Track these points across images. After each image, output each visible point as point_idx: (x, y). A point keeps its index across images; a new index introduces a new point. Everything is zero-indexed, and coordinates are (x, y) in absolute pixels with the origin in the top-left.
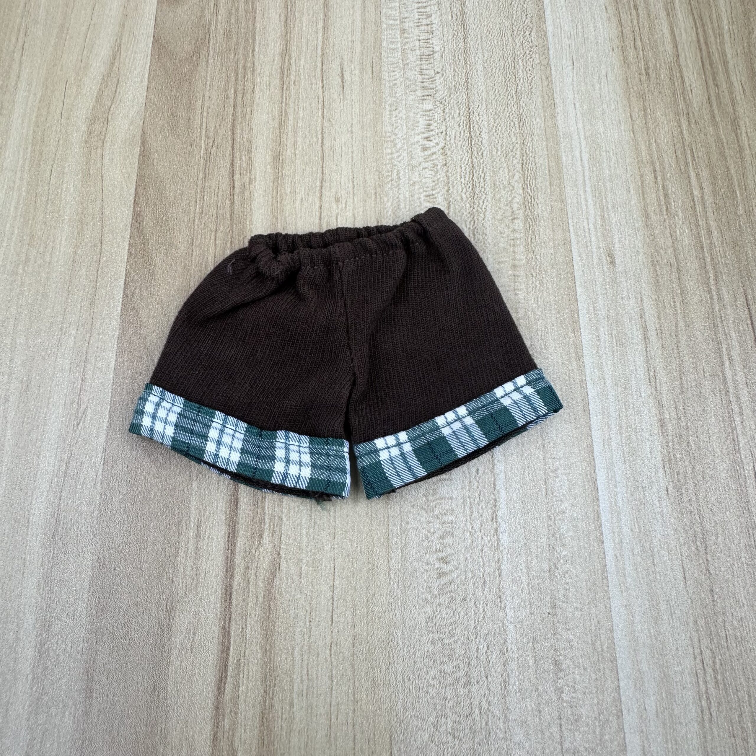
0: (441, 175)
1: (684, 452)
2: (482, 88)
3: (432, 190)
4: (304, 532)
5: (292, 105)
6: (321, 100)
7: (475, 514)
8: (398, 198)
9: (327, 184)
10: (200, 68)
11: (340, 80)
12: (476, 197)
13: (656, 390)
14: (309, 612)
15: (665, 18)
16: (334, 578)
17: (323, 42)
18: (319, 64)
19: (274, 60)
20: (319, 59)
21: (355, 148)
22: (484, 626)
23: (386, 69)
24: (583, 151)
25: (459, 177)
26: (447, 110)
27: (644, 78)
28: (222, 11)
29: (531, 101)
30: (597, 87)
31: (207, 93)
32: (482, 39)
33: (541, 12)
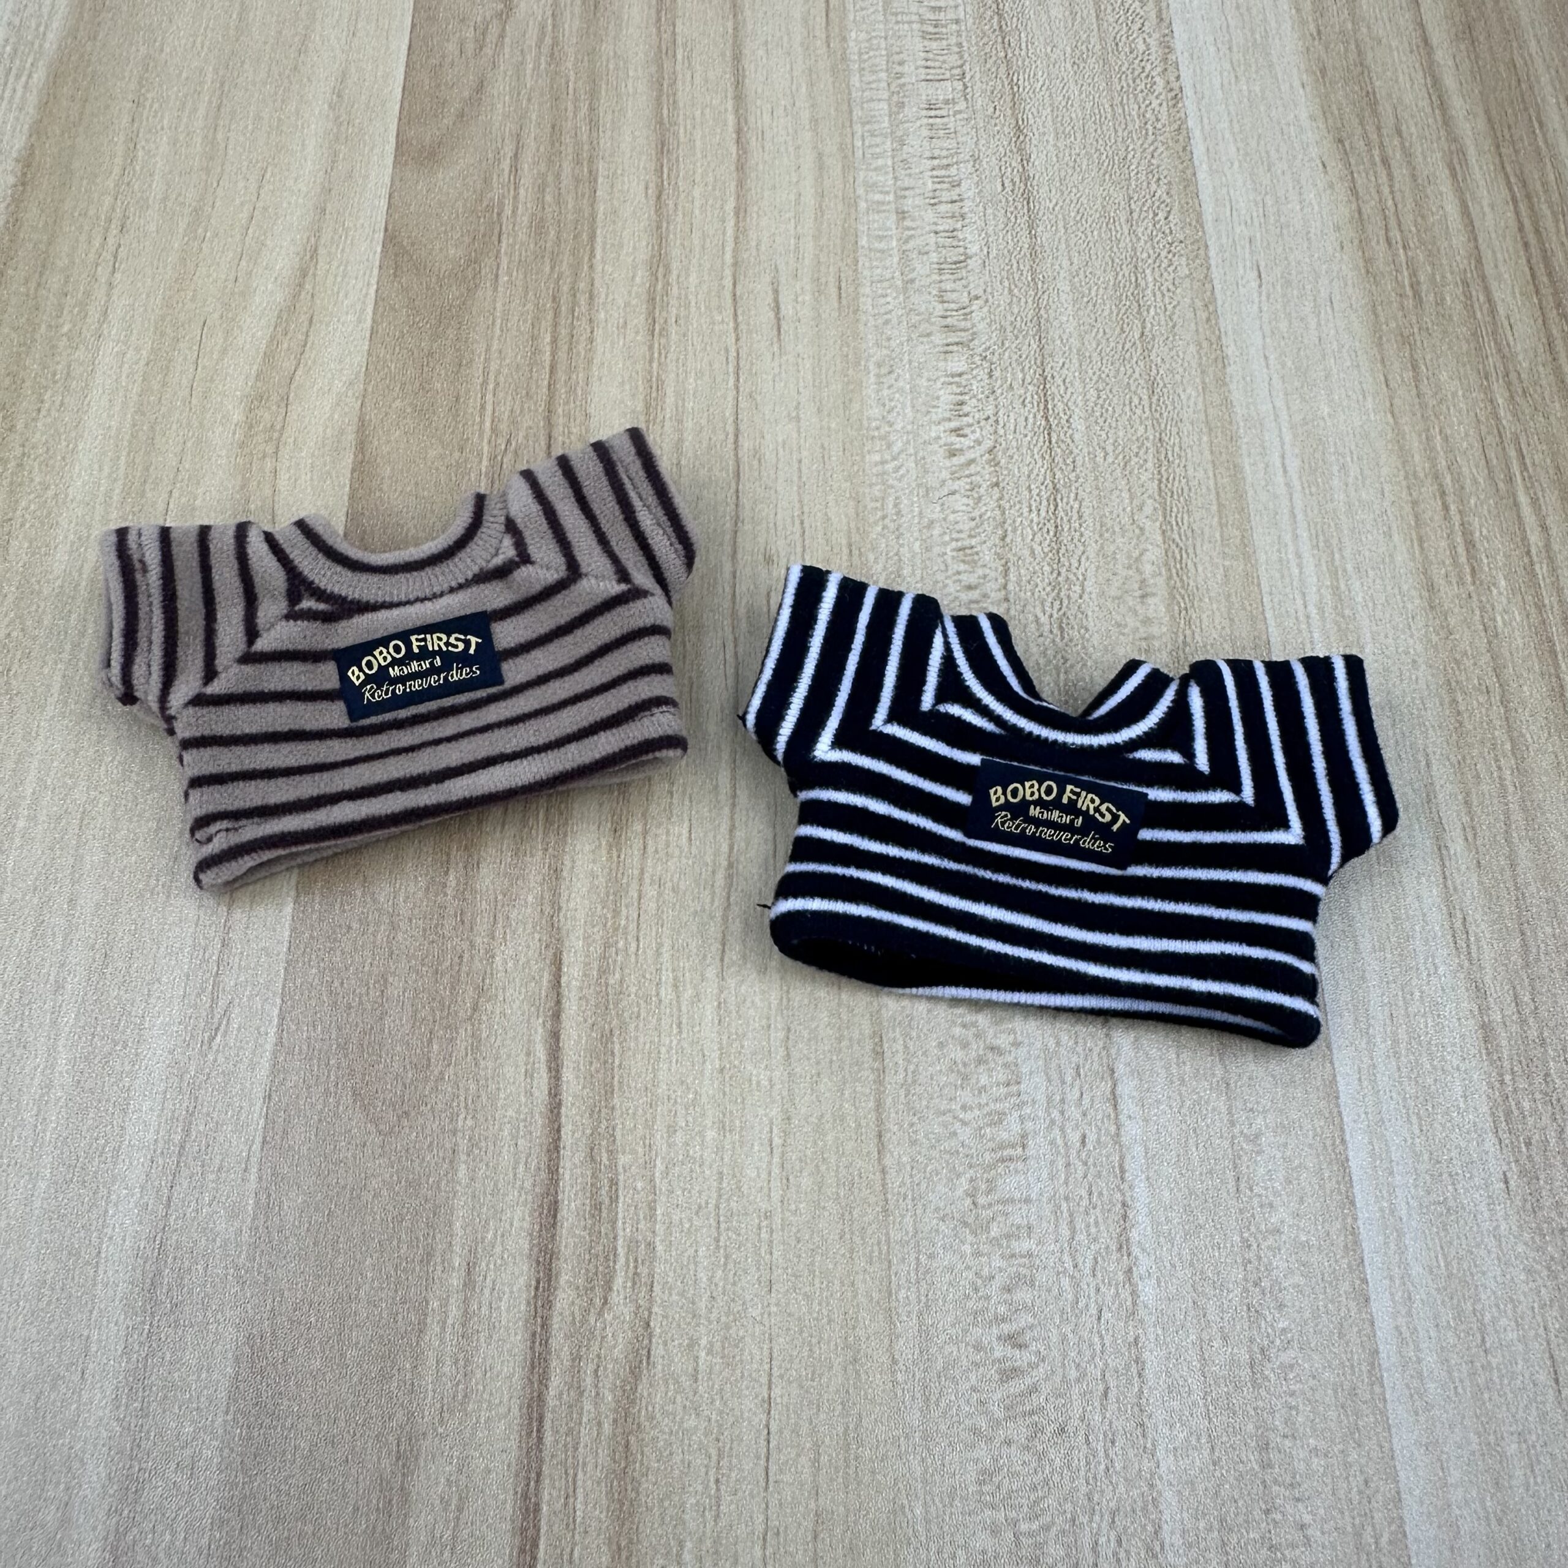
0: (989, 504)
1: (1538, 1096)
2: (1071, 327)
3: (970, 536)
4: (703, 1277)
5: (672, 367)
6: (733, 354)
7: (1081, 1237)
8: (897, 554)
9: (748, 527)
10: (480, 293)
11: (772, 315)
12: (1062, 551)
13: (1470, 960)
14: (714, 1458)
15: (1449, 182)
16: (770, 1381)
17: (736, 238)
18: (728, 282)
19: (633, 277)
20: (728, 272)
21: (805, 453)
22: (1109, 1494)
23: (867, 290)
24: (1288, 454)
25: (1025, 510)
26: (997, 373)
27: (1410, 303)
28: (527, 180)
29: (1174, 353)
30: (1313, 323)
31: (496, 342)
32: (1066, 229)
33: (1189, 172)
